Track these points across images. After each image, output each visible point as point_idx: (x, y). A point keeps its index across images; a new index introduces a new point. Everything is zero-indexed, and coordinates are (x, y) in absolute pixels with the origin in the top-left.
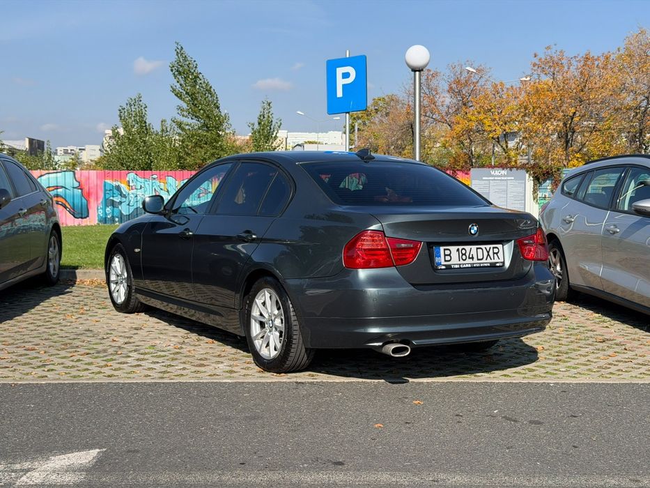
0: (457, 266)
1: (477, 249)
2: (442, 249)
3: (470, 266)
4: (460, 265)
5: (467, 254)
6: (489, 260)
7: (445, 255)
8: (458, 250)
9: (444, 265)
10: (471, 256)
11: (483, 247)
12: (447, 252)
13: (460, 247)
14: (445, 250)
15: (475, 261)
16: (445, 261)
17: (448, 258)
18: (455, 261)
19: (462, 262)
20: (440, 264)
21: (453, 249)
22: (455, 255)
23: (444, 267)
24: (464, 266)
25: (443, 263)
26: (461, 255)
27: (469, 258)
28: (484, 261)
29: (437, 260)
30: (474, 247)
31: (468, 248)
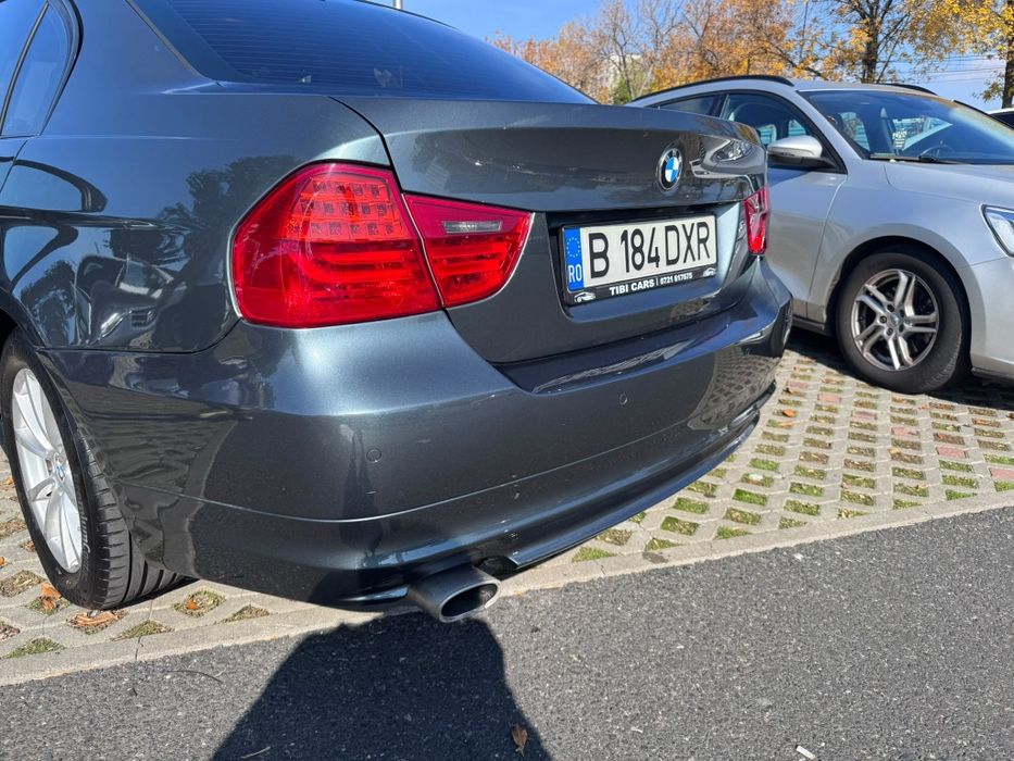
0: (622, 289)
1: (668, 229)
2: (585, 232)
3: (652, 283)
4: (629, 282)
5: (646, 249)
6: (690, 264)
7: (594, 256)
8: (624, 237)
9: (590, 290)
10: (653, 255)
11: (678, 223)
12: (599, 246)
13: (630, 228)
14: (593, 237)
15: (664, 268)
16: (595, 274)
17: (600, 265)
18: (618, 272)
19: (634, 274)
20: (579, 286)
21: (613, 232)
22: (617, 252)
23: (589, 297)
24: (640, 286)
25: (589, 282)
26: (631, 250)
27: (651, 260)
28: (679, 266)
29: (571, 273)
30: (660, 226)
31: (646, 228)
